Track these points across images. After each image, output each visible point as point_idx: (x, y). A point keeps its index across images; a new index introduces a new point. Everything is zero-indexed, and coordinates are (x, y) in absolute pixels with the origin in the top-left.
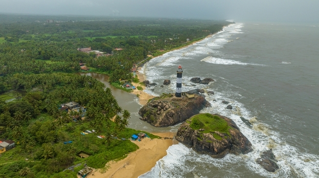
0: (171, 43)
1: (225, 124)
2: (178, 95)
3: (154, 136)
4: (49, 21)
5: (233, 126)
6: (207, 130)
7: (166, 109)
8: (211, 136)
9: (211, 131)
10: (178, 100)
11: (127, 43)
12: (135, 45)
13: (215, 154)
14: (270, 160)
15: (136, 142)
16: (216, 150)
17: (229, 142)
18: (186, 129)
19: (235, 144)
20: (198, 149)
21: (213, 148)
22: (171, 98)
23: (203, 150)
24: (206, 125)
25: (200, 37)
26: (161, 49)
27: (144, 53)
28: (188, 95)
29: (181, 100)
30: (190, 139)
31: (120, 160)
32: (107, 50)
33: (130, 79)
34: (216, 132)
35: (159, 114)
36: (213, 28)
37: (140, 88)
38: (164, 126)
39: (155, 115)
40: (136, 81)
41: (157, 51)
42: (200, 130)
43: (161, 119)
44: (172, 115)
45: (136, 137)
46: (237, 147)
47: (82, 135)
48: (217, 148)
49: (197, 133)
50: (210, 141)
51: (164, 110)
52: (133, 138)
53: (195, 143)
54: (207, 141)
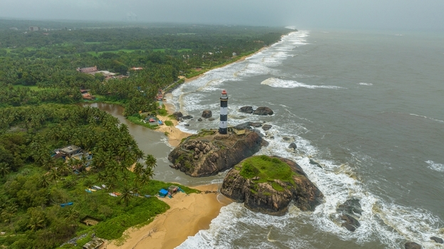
0: (210, 58)
1: (287, 170)
2: (223, 131)
3: (190, 189)
4: (32, 28)
5: (299, 172)
6: (263, 178)
7: (207, 151)
8: (269, 187)
9: (268, 179)
10: (222, 138)
11: (149, 59)
12: (161, 63)
13: (275, 211)
14: (348, 216)
15: (166, 200)
16: (276, 205)
17: (294, 193)
18: (235, 178)
19: (301, 196)
20: (253, 206)
21: (272, 202)
22: (213, 136)
23: (259, 206)
24: (262, 172)
25: (251, 50)
26: (197, 68)
27: (174, 73)
28: (236, 131)
29: (226, 138)
30: (241, 192)
31: (143, 226)
32: (120, 70)
33: (155, 111)
34: (275, 180)
35: (197, 159)
36: (268, 38)
37: (168, 123)
38: (205, 175)
39: (191, 161)
40: (163, 113)
41: (192, 70)
42: (255, 178)
43: (199, 165)
44: (215, 160)
45: (164, 192)
46: (305, 200)
47: (88, 193)
48: (278, 203)
49: (250, 183)
50: (268, 193)
51: (204, 154)
52: (161, 194)
53: (247, 198)
54: (264, 193)
